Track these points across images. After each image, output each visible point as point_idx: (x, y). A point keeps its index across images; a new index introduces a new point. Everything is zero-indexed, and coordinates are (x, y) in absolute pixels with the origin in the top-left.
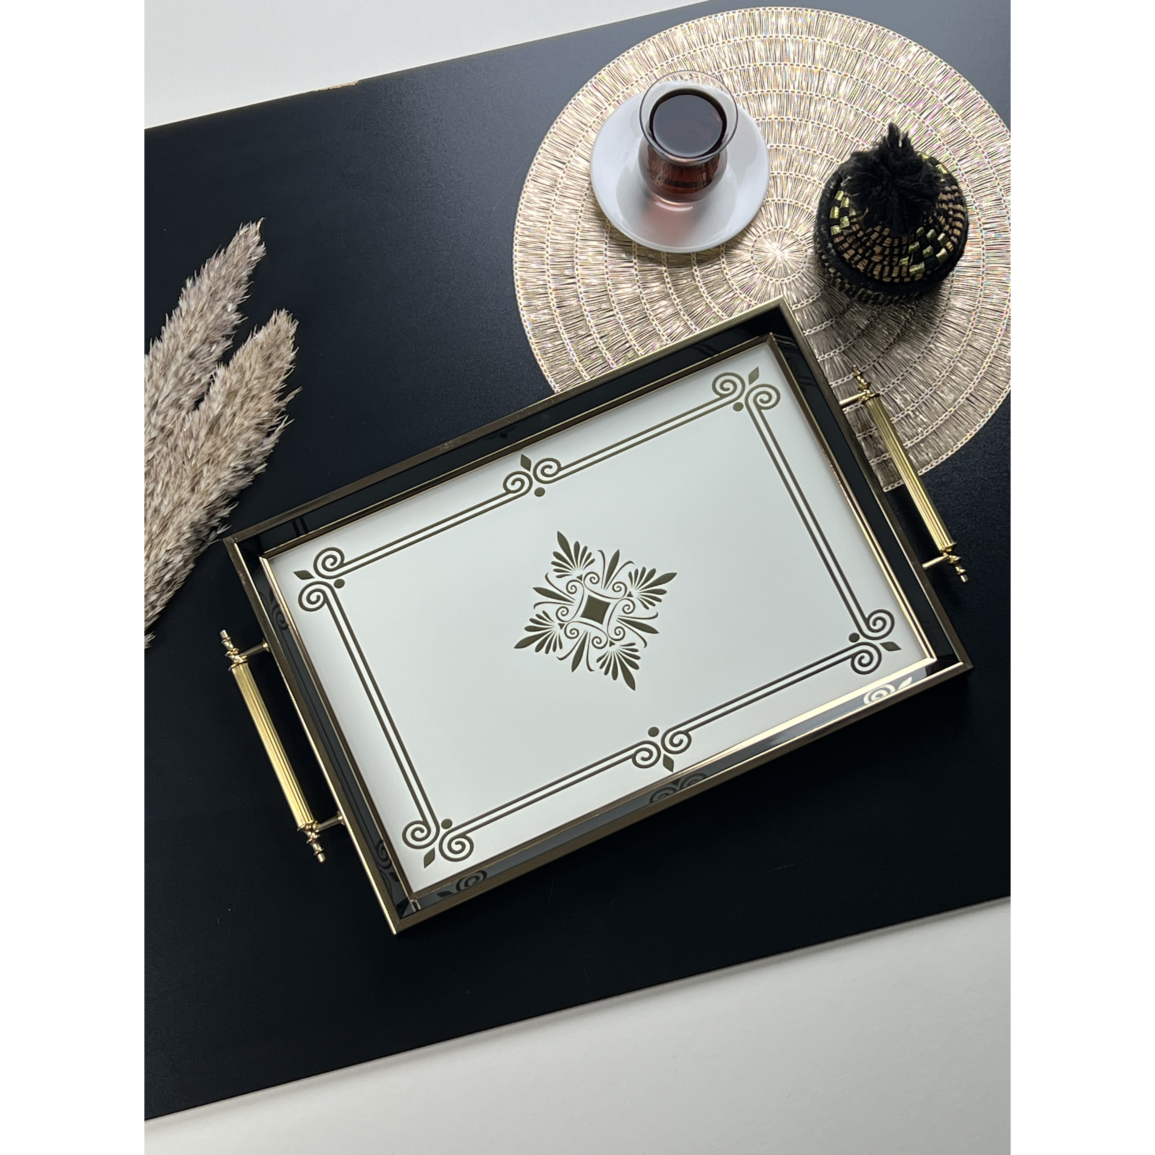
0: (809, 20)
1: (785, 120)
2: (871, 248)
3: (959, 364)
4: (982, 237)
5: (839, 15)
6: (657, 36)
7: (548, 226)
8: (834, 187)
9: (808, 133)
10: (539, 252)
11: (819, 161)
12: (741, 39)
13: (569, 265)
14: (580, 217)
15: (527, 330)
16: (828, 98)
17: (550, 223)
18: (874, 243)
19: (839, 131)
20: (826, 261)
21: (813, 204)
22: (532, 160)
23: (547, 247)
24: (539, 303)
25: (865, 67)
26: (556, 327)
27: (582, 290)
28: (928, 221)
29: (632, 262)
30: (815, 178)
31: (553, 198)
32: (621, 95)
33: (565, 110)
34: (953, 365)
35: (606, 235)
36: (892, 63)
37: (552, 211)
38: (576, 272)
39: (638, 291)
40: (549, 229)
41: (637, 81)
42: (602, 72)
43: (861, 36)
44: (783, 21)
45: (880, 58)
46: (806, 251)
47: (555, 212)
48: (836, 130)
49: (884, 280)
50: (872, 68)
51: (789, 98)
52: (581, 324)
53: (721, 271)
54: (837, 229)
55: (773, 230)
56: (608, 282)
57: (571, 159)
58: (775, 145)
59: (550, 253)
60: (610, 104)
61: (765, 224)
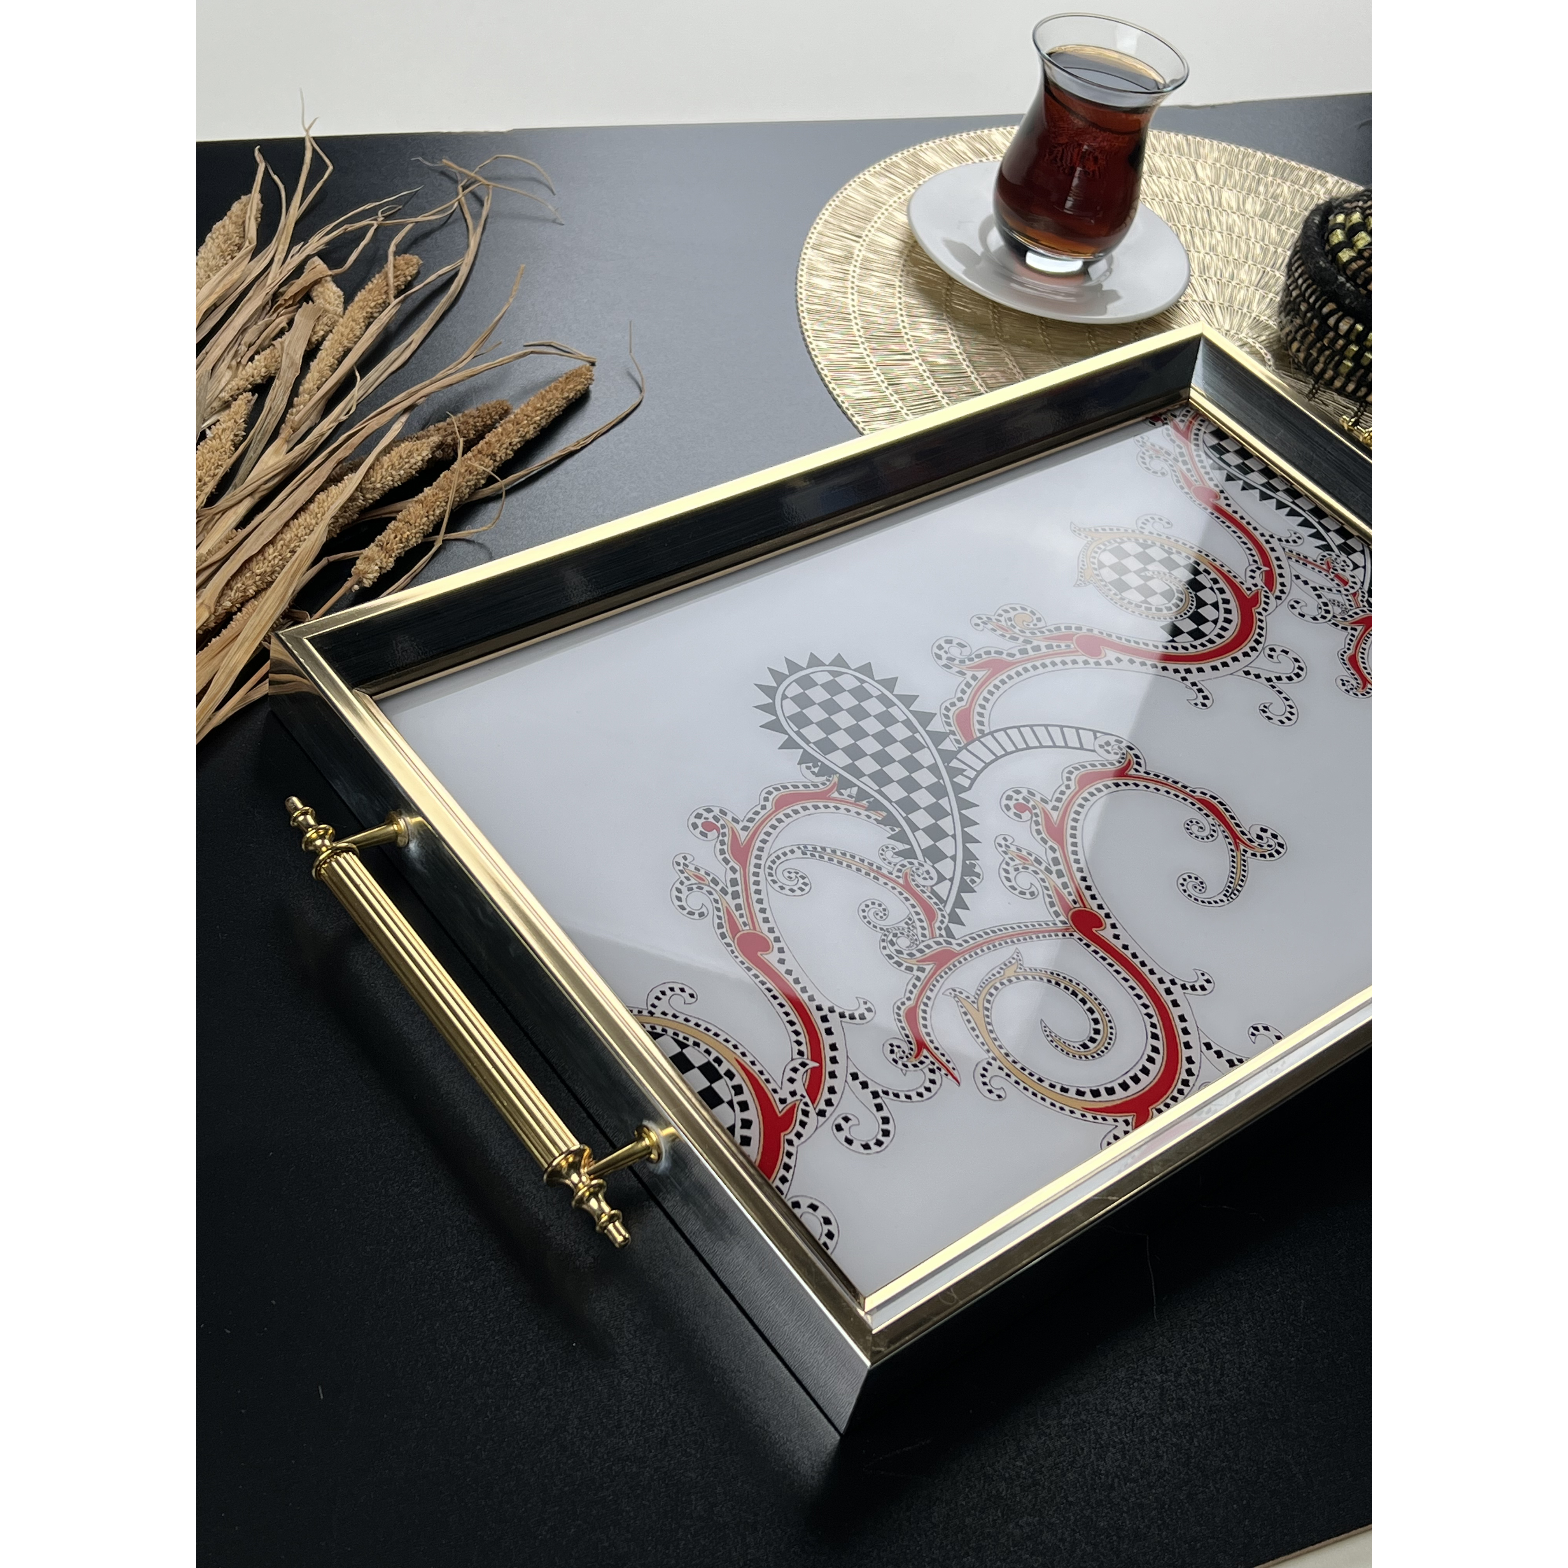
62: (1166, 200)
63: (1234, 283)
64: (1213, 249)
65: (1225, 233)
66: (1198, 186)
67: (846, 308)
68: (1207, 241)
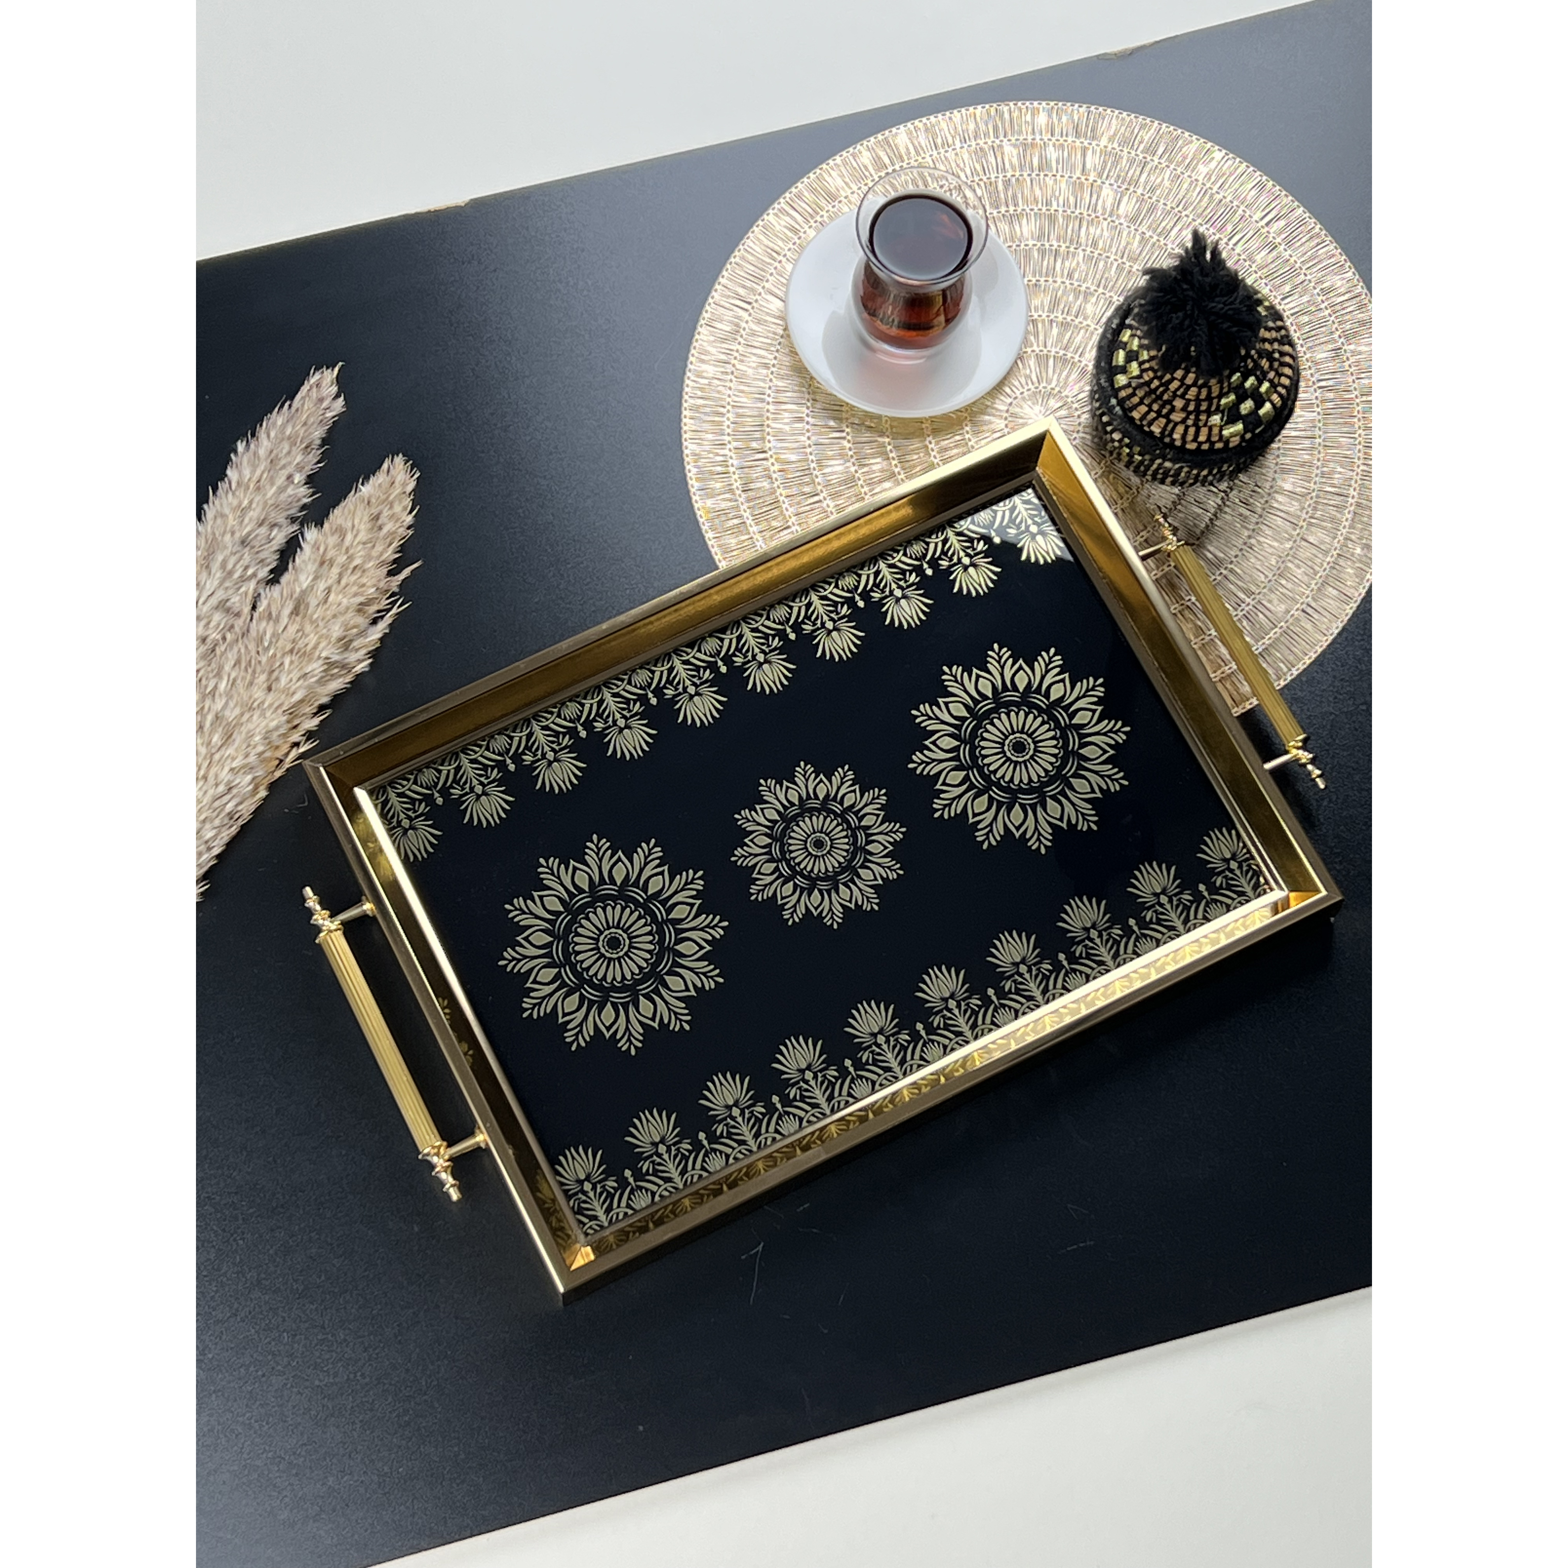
0: (1076, 118)
1: (1047, 246)
2: (1169, 402)
3: (1290, 565)
4: (1317, 398)
5: (1117, 112)
6: (872, 139)
7: (728, 384)
8: (1118, 325)
9: (1078, 263)
10: (717, 419)
11: (1094, 300)
12: (986, 143)
13: (758, 435)
14: (772, 373)
15: (701, 520)
16: (1105, 219)
17: (731, 381)
18: (1174, 396)
19: (1120, 261)
20: (1109, 423)
21: (1087, 355)
22: (706, 299)
23: (728, 411)
24: (718, 485)
25: (1153, 178)
26: (741, 517)
27: (776, 467)
28: (1246, 366)
29: (843, 431)
30: (1089, 322)
31: (735, 348)
32: (826, 215)
33: (750, 234)
34: (1282, 566)
35: (807, 396)
36: (1189, 173)
37: (734, 365)
38: (768, 445)
39: (853, 469)
40: (730, 388)
41: (846, 197)
42: (799, 184)
43: (1146, 138)
44: (1042, 119)
45: (1172, 167)
46: (1079, 417)
47: (738, 367)
48: (1116, 260)
49: (1188, 446)
50: (1163, 179)
51: (1052, 219)
52: (776, 513)
53: (964, 443)
54: (1121, 380)
55: (1033, 389)
56: (811, 457)
57: (759, 298)
58: (1034, 280)
59: (732, 419)
60: (810, 227)
61: (1023, 380)
62: (1044, 209)
63: (1077, 321)
64: (1070, 276)
65: (1089, 249)
66: (1081, 184)
67: (724, 400)
68: (1067, 264)
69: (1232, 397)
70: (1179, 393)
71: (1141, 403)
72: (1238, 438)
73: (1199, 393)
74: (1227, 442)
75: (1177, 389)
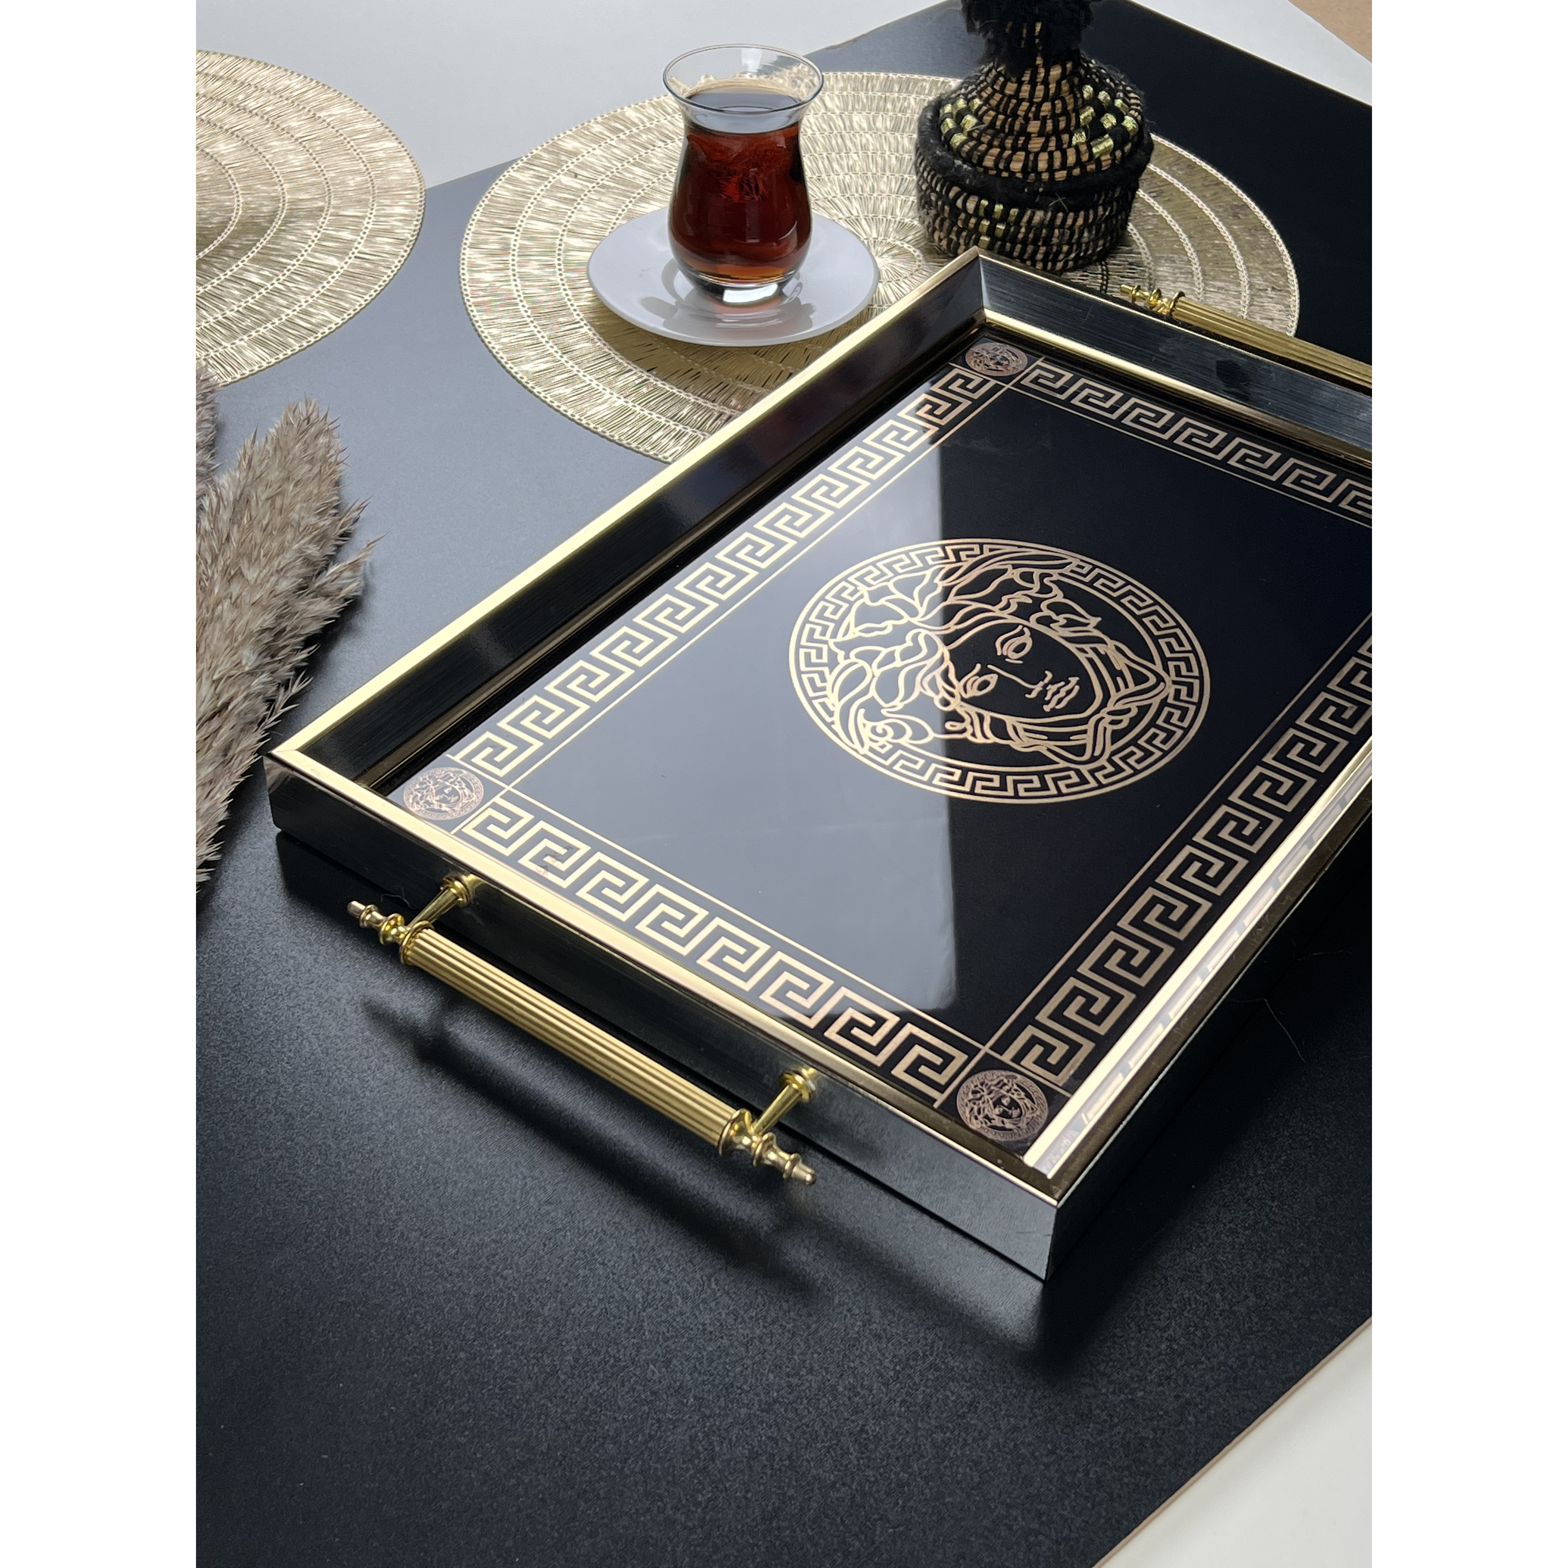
2: (1023, 131)
18: (1027, 119)
49: (1057, 175)
54: (958, 140)
69: (1090, 110)
70: (1031, 115)
71: (990, 146)
72: (1108, 156)
73: (1053, 106)
74: (1098, 162)
75: (1028, 110)
